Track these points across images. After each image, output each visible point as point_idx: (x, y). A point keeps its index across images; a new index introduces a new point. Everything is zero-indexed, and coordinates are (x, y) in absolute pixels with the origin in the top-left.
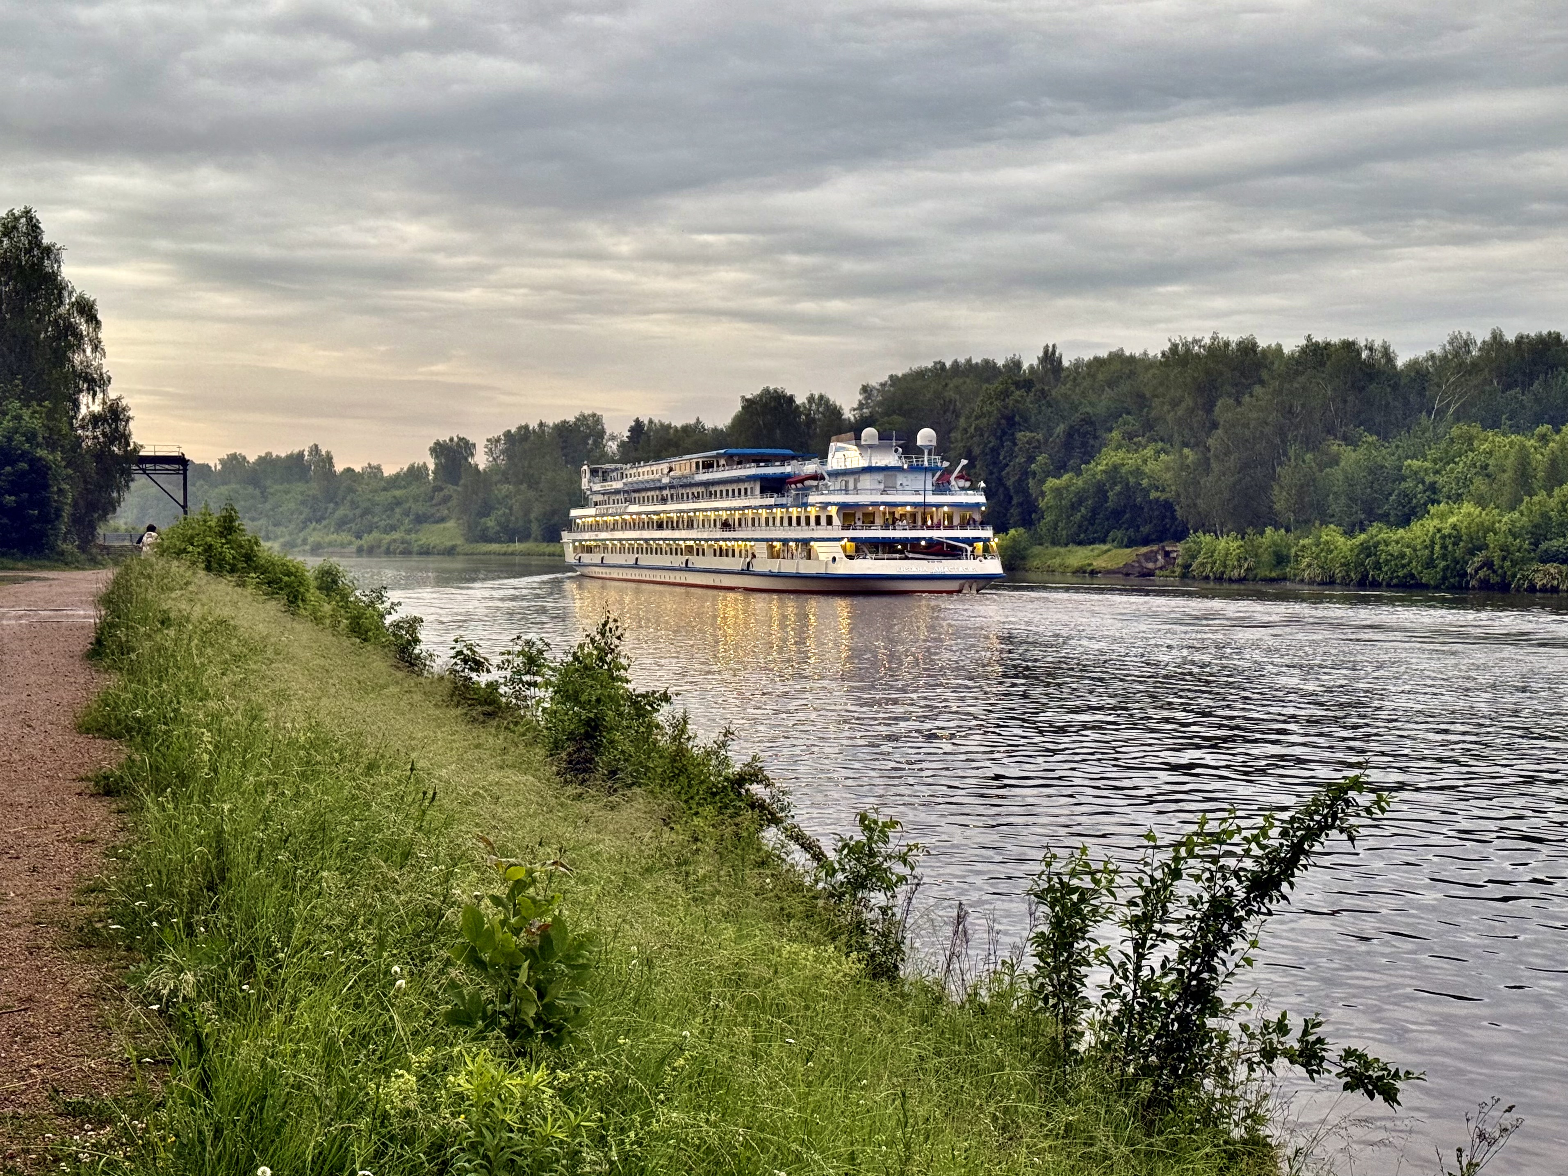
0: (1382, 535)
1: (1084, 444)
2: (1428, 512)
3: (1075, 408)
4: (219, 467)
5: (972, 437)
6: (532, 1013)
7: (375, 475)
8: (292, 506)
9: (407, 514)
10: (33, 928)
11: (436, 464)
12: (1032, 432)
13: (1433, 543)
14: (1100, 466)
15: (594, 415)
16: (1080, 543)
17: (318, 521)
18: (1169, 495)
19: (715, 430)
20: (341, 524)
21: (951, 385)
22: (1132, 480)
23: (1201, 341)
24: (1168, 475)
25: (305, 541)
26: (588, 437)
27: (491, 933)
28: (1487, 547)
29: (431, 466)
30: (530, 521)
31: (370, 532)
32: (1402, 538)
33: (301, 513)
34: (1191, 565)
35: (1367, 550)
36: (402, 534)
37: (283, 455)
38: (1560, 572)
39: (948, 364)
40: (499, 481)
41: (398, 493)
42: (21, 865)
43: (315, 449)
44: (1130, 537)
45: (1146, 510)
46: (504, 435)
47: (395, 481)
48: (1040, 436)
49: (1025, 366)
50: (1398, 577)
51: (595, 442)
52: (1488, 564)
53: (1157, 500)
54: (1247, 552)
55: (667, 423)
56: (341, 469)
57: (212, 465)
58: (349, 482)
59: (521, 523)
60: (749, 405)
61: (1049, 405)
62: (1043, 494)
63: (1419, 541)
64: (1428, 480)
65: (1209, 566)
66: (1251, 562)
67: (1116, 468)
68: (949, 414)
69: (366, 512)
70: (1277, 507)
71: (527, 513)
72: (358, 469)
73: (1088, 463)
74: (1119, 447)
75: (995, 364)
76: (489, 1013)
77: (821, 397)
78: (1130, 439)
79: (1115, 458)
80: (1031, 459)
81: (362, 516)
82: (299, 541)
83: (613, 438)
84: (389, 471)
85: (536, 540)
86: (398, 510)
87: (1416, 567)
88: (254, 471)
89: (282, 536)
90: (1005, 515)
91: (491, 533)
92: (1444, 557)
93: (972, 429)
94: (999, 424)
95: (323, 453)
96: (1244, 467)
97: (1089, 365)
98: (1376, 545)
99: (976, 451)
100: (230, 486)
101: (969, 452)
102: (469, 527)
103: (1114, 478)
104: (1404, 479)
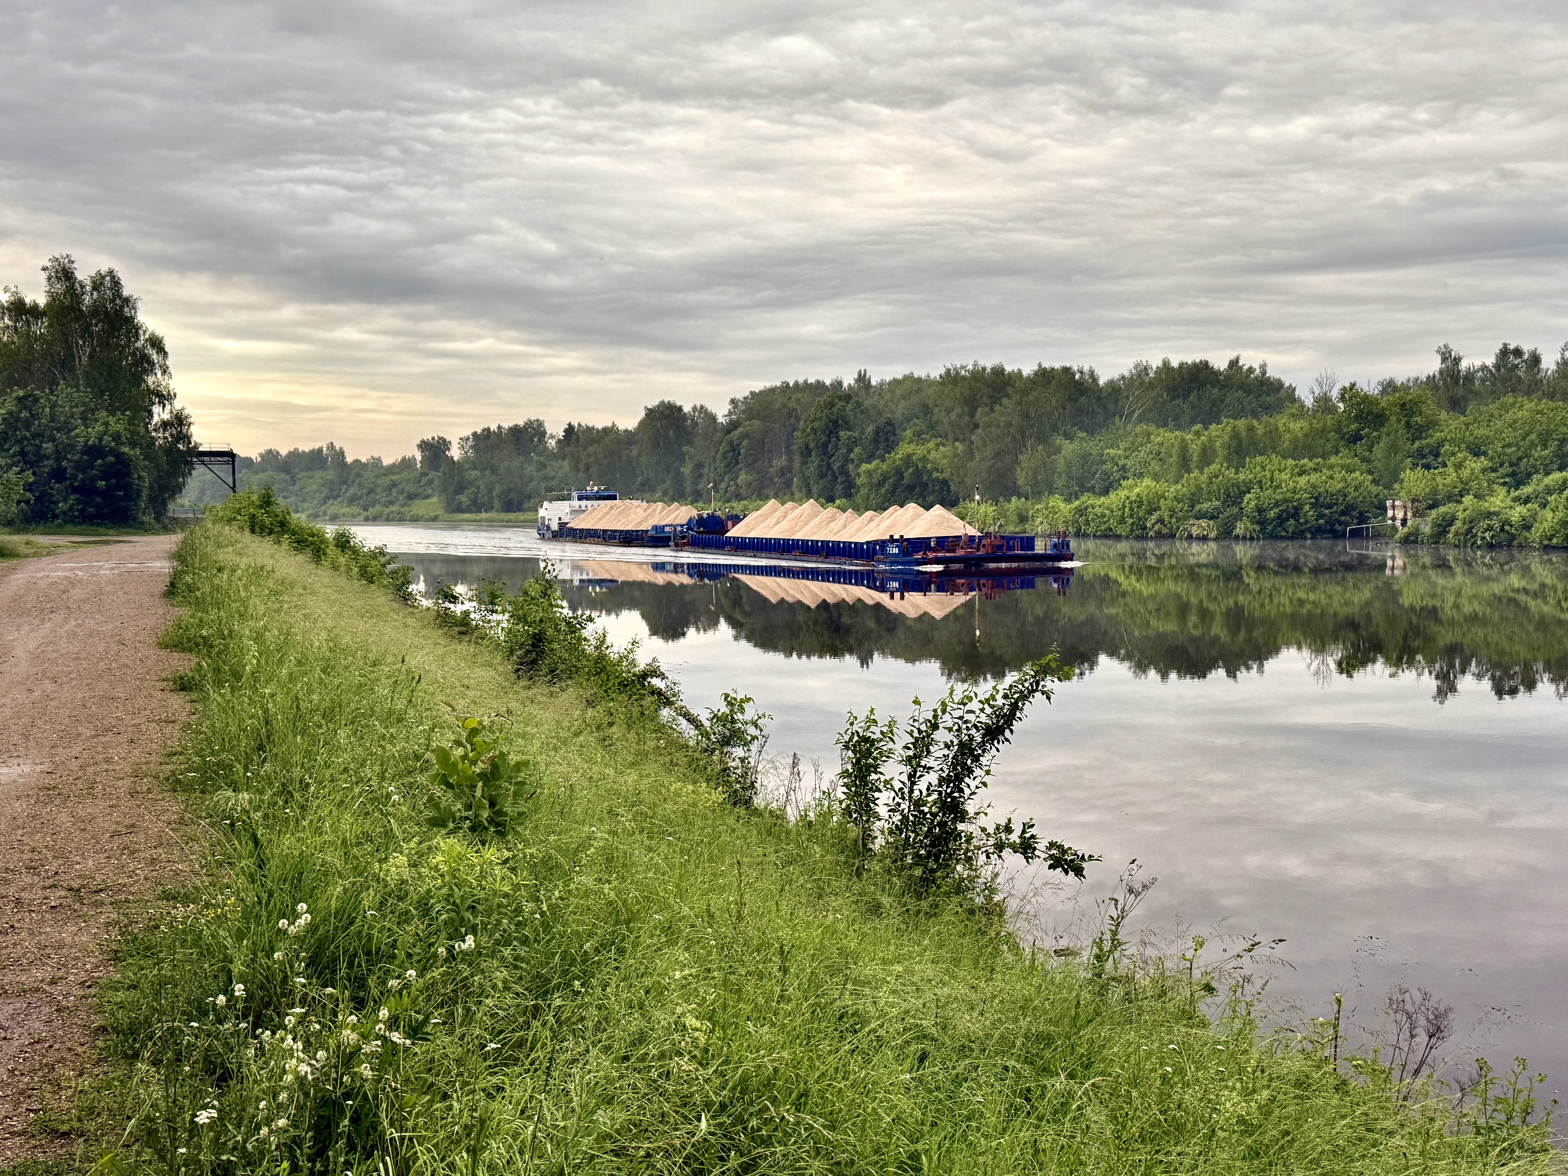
0: (1090, 502)
1: (887, 440)
2: (1121, 485)
3: (880, 414)
4: (259, 459)
5: (808, 435)
7: (377, 465)
8: (315, 487)
9: (401, 492)
11: (422, 457)
12: (850, 431)
13: (1124, 506)
14: (898, 455)
15: (538, 420)
17: (335, 498)
18: (945, 475)
19: (626, 431)
20: (352, 500)
21: (793, 399)
22: (920, 465)
23: (966, 367)
24: (945, 461)
25: (325, 513)
26: (534, 437)
28: (1160, 508)
29: (419, 457)
30: (492, 497)
31: (374, 506)
32: (1104, 503)
33: (322, 492)
35: (1081, 512)
36: (398, 507)
37: (307, 450)
38: (1209, 526)
39: (791, 385)
40: (469, 468)
41: (394, 477)
43: (331, 446)
46: (472, 435)
47: (391, 469)
48: (856, 434)
49: (845, 385)
51: (539, 440)
52: (1161, 521)
53: (937, 478)
55: (591, 426)
56: (351, 461)
57: (253, 458)
58: (357, 469)
59: (486, 499)
60: (650, 413)
61: (862, 412)
62: (859, 475)
63: (1115, 505)
64: (1121, 463)
66: (1002, 521)
67: (909, 456)
68: (792, 419)
69: (371, 491)
70: (1020, 482)
71: (490, 491)
72: (364, 460)
73: (890, 453)
74: (911, 442)
75: (824, 384)
77: (702, 407)
78: (919, 436)
79: (908, 450)
80: (850, 450)
81: (367, 494)
82: (321, 513)
83: (552, 437)
84: (387, 461)
85: (497, 511)
86: (394, 490)
87: (1113, 523)
88: (285, 462)
89: (308, 509)
91: (464, 506)
92: (1131, 516)
93: (808, 430)
94: (827, 426)
95: (338, 449)
96: (997, 455)
97: (890, 383)
98: (1086, 508)
99: (812, 445)
100: (267, 473)
101: (807, 446)
102: (448, 503)
103: (908, 463)
104: (1104, 462)
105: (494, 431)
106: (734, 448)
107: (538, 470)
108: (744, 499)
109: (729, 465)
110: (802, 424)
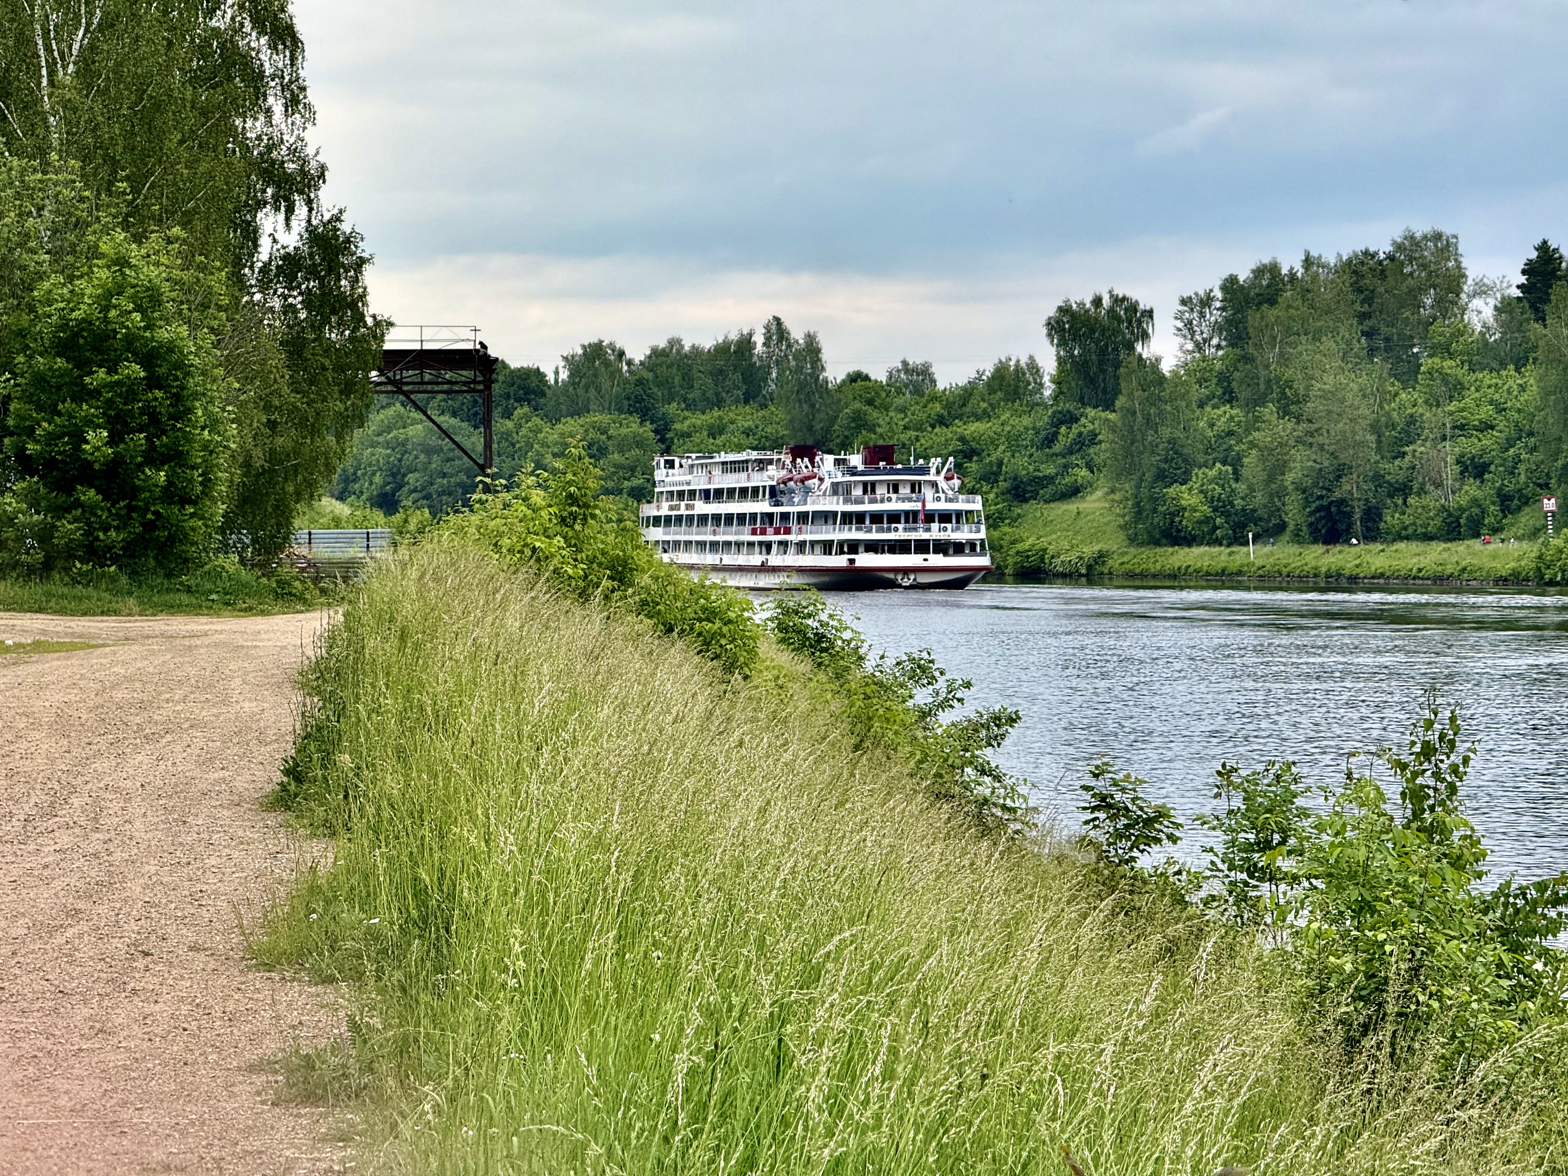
4: (564, 375)
7: (918, 391)
11: (1061, 361)
15: (1438, 236)
26: (1422, 290)
29: (1049, 365)
30: (1281, 493)
37: (707, 343)
40: (1209, 398)
43: (780, 330)
46: (1223, 288)
47: (964, 401)
51: (1439, 301)
56: (841, 377)
59: (1260, 498)
71: (1275, 473)
72: (879, 374)
83: (1482, 290)
85: (1297, 538)
88: (640, 382)
91: (1187, 522)
95: (799, 338)
100: (589, 419)
102: (1139, 513)
105: (1292, 275)
107: (1434, 402)
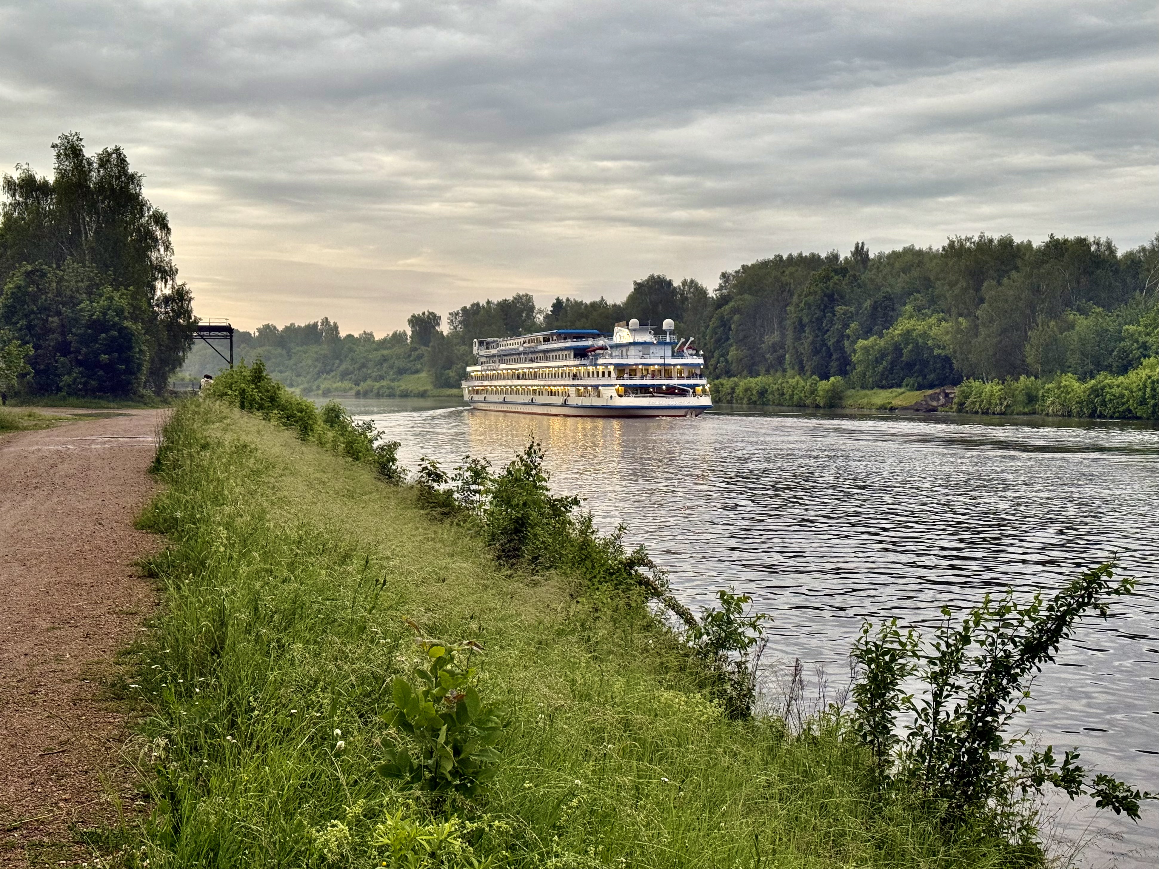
0: (1107, 381)
1: (885, 315)
2: (1141, 364)
3: (878, 288)
4: (257, 334)
5: (802, 310)
6: (449, 768)
7: (369, 339)
8: (310, 362)
9: (391, 367)
10: (79, 683)
11: (413, 332)
12: (846, 306)
13: (1145, 386)
14: (897, 330)
15: (527, 295)
16: (882, 387)
17: (328, 373)
18: (948, 352)
19: (615, 306)
20: (344, 375)
21: (787, 272)
22: (920, 341)
23: (971, 239)
24: (948, 337)
25: (318, 388)
26: (523, 312)
27: (417, 701)
29: (409, 333)
31: (365, 380)
32: (1122, 383)
33: (316, 367)
34: (964, 403)
35: (1096, 392)
36: (389, 382)
37: (303, 325)
39: (785, 257)
40: (458, 343)
41: (385, 352)
42: (79, 632)
43: (326, 321)
44: (918, 383)
45: (931, 363)
46: (462, 310)
47: (383, 344)
48: (852, 309)
49: (842, 258)
50: (1118, 412)
51: (527, 314)
53: (939, 355)
54: (1006, 393)
55: (579, 300)
56: (345, 335)
57: (252, 333)
58: (350, 344)
60: (639, 287)
61: (859, 286)
62: (855, 351)
63: (1135, 385)
64: (1141, 340)
65: (978, 404)
66: (1009, 401)
67: (909, 332)
68: (785, 293)
69: (363, 366)
70: (1029, 360)
72: (356, 335)
73: (888, 328)
74: (911, 317)
75: (819, 257)
76: (415, 767)
77: (692, 281)
78: (919, 311)
79: (908, 325)
80: (846, 326)
81: (359, 369)
82: (314, 387)
83: (540, 312)
84: (379, 336)
86: (385, 365)
87: (1132, 404)
88: (282, 336)
89: (302, 384)
90: (827, 367)
91: (452, 381)
92: (1153, 397)
93: (802, 305)
94: (822, 300)
95: (332, 324)
96: (1004, 331)
97: (889, 257)
98: (1102, 389)
99: (805, 320)
100: (264, 348)
101: (801, 320)
102: (437, 377)
103: (907, 339)
104: (1123, 339)
105: (483, 306)
106: (725, 324)
108: (734, 376)
109: (718, 341)
110: (795, 299)
